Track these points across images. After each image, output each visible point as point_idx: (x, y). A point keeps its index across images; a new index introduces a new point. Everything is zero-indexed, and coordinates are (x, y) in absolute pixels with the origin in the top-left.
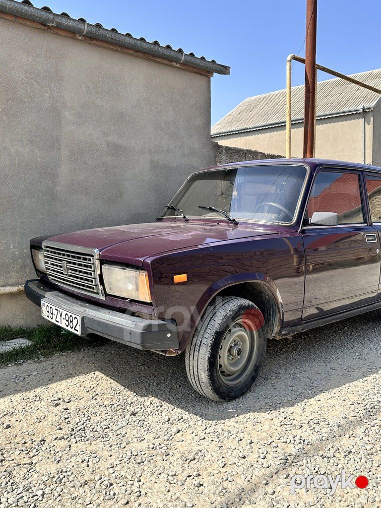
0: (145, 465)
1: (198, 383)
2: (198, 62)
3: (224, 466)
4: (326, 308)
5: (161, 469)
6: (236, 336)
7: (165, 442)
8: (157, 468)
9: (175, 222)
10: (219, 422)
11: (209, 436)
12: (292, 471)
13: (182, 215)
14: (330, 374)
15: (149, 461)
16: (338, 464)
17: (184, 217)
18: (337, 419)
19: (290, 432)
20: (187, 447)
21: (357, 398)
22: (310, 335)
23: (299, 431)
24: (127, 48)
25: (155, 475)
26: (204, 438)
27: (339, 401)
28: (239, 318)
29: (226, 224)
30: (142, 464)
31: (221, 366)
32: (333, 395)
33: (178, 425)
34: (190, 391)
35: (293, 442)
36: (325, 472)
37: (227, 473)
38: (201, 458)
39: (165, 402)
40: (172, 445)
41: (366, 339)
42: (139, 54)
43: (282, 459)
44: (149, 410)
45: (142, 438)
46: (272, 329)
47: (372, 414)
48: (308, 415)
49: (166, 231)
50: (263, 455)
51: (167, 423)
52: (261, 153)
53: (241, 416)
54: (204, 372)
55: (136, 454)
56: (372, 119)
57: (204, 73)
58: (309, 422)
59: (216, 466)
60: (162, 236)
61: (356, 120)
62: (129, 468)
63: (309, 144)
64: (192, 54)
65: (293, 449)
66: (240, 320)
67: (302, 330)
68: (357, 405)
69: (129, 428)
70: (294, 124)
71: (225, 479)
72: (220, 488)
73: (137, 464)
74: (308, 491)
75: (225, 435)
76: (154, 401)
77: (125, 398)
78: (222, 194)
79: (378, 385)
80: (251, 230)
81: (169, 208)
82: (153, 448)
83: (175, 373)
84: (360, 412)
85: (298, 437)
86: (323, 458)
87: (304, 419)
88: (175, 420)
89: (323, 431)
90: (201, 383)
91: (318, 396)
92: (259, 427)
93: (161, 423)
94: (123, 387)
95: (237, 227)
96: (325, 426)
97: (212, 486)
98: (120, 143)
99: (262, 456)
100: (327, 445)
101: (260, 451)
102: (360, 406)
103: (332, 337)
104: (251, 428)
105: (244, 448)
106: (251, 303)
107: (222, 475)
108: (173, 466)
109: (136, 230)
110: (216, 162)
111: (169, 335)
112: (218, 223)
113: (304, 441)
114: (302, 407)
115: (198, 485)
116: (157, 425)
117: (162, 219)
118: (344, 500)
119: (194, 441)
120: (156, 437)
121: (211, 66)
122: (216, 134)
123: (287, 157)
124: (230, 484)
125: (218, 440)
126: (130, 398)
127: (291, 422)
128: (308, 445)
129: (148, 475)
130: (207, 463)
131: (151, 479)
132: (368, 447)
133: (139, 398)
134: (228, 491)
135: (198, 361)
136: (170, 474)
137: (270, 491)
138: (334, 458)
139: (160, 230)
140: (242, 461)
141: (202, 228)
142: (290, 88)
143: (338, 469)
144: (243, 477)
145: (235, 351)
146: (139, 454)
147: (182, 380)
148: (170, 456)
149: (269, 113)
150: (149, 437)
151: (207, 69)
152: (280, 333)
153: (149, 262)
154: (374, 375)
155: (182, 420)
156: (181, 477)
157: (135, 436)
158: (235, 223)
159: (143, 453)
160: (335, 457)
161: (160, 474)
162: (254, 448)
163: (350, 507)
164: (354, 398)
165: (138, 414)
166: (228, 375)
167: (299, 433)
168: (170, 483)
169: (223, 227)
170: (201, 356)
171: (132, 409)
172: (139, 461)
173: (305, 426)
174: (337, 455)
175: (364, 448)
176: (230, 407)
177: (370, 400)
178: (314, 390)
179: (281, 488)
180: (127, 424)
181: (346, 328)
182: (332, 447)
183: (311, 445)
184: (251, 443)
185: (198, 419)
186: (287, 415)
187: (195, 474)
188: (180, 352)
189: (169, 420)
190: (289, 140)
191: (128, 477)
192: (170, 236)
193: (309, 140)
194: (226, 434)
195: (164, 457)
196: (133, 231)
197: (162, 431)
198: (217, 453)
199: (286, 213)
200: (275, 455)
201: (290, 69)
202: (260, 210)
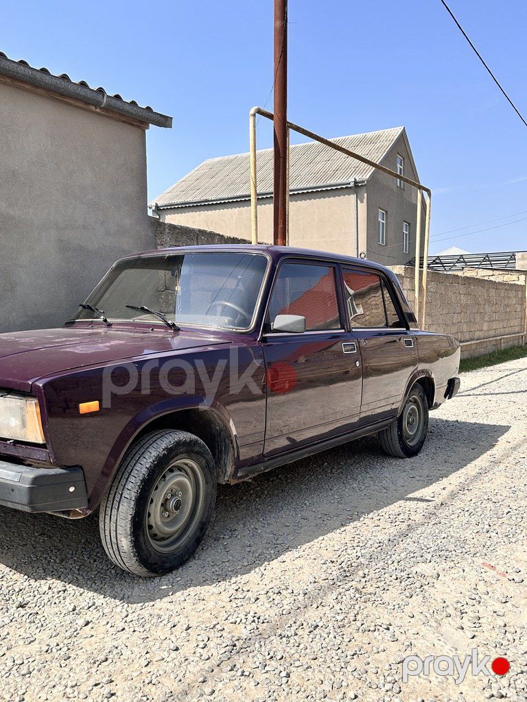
0: (33, 677)
1: (117, 553)
2: (127, 108)
3: (148, 664)
4: (299, 438)
5: (56, 680)
6: (174, 484)
7: (66, 642)
8: (50, 679)
9: (92, 327)
10: (146, 604)
11: (131, 625)
12: (238, 660)
13: (102, 317)
14: (300, 526)
15: (39, 671)
16: (300, 644)
17: (105, 321)
18: (303, 585)
19: (241, 608)
20: (98, 644)
21: (331, 555)
22: (280, 476)
23: (254, 606)
24: (22, 81)
25: (47, 688)
26: (123, 629)
27: (309, 561)
28: (176, 458)
29: (163, 330)
30: (28, 676)
31: (150, 527)
32: (301, 553)
33: (88, 615)
34: (109, 566)
35: (244, 621)
36: (283, 656)
37: (152, 673)
38: (116, 657)
39: (70, 585)
40: (76, 643)
41: (349, 477)
42: (40, 91)
43: (227, 646)
44: (46, 598)
45: (32, 639)
46: (224, 471)
47: (348, 574)
48: (267, 583)
49: (73, 341)
50: (203, 642)
51: (71, 613)
52: (219, 235)
53: (178, 594)
54: (126, 537)
55: (20, 662)
56: (365, 195)
57: (136, 123)
58: (268, 592)
59: (137, 665)
60: (65, 348)
61: (346, 196)
62: (8, 684)
63: (280, 226)
64: (117, 97)
65: (244, 631)
66: (178, 462)
67: (265, 469)
68: (331, 565)
69: (14, 627)
70: (261, 199)
71: (147, 681)
72: (140, 695)
73: (21, 677)
74: (258, 683)
75: (152, 622)
76: (54, 585)
77: (11, 583)
78: (166, 289)
79: (358, 536)
80: (197, 338)
81: (84, 307)
82: (47, 652)
83: (89, 543)
84: (334, 573)
85: (252, 614)
86: (281, 638)
87: (262, 589)
88: (83, 608)
89: (285, 602)
90: (121, 553)
91: (282, 556)
92: (200, 606)
93: (62, 615)
94: (8, 569)
95: (178, 335)
96: (288, 596)
97: (128, 694)
98: (12, 213)
99: (201, 645)
100: (288, 620)
101: (200, 638)
102: (334, 565)
103: (307, 477)
104: (190, 608)
105: (178, 637)
106: (194, 437)
107: (144, 677)
108: (75, 673)
109: (27, 340)
110: (156, 245)
111: (72, 489)
112: (152, 329)
113: (259, 618)
114: (260, 573)
115: (109, 696)
116: (56, 618)
117: (74, 322)
118: (303, 690)
119: (109, 635)
120: (53, 635)
121: (146, 114)
122: (166, 206)
123: (254, 243)
124: (153, 689)
125: (142, 630)
126: (18, 583)
127: (244, 594)
128: (263, 622)
129: (37, 690)
130: (125, 662)
131: (40, 695)
132: (339, 618)
133: (32, 581)
134: (151, 699)
135: (116, 523)
136: (69, 685)
137: (208, 690)
138: (296, 637)
139: (64, 339)
140: (173, 654)
141: (127, 336)
142: (255, 151)
143: (299, 651)
144: (172, 677)
145: (172, 504)
146: (26, 662)
147: (98, 553)
148: (71, 659)
149: (237, 181)
150: (44, 636)
151: (139, 119)
152: (234, 475)
153: (41, 385)
154: (355, 523)
155: (94, 607)
156: (84, 688)
157: (21, 637)
158: (176, 330)
159: (31, 660)
160: (297, 635)
161: (54, 686)
162: (191, 635)
163: (309, 698)
164: (329, 555)
165: (29, 605)
166: (163, 539)
167: (253, 608)
168: (68, 698)
169: (159, 334)
170: (121, 515)
171: (20, 599)
172: (23, 672)
173: (263, 598)
174: (300, 632)
175: (334, 619)
176: (164, 584)
177: (347, 556)
178: (278, 548)
179: (223, 684)
180: (11, 621)
181: (326, 463)
182: (295, 623)
183: (268, 622)
184: (189, 628)
185: (117, 604)
186: (240, 585)
187: (104, 680)
188: (89, 512)
189: (74, 610)
190: (255, 219)
191: (4, 697)
192: (78, 347)
193: (280, 221)
194: (155, 620)
195: (63, 661)
196: (23, 340)
197: (62, 626)
198: (140, 648)
199: (244, 315)
200: (219, 641)
201: (254, 127)
202: (210, 311)
